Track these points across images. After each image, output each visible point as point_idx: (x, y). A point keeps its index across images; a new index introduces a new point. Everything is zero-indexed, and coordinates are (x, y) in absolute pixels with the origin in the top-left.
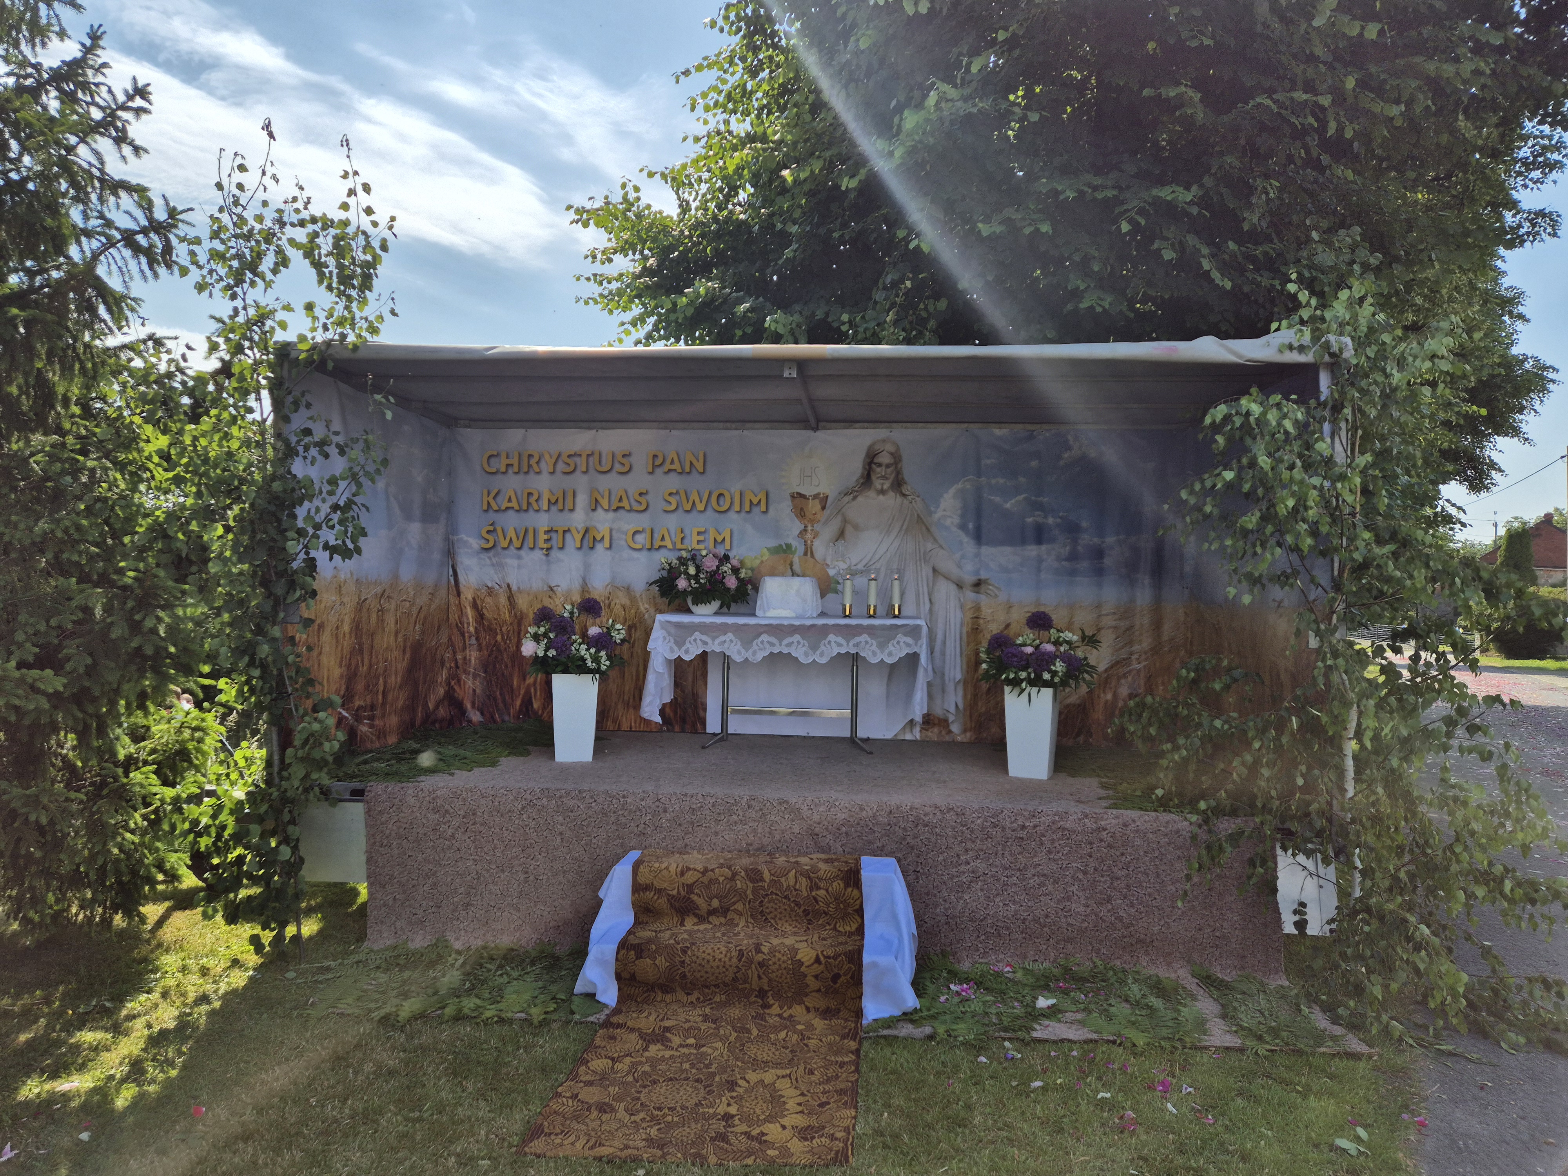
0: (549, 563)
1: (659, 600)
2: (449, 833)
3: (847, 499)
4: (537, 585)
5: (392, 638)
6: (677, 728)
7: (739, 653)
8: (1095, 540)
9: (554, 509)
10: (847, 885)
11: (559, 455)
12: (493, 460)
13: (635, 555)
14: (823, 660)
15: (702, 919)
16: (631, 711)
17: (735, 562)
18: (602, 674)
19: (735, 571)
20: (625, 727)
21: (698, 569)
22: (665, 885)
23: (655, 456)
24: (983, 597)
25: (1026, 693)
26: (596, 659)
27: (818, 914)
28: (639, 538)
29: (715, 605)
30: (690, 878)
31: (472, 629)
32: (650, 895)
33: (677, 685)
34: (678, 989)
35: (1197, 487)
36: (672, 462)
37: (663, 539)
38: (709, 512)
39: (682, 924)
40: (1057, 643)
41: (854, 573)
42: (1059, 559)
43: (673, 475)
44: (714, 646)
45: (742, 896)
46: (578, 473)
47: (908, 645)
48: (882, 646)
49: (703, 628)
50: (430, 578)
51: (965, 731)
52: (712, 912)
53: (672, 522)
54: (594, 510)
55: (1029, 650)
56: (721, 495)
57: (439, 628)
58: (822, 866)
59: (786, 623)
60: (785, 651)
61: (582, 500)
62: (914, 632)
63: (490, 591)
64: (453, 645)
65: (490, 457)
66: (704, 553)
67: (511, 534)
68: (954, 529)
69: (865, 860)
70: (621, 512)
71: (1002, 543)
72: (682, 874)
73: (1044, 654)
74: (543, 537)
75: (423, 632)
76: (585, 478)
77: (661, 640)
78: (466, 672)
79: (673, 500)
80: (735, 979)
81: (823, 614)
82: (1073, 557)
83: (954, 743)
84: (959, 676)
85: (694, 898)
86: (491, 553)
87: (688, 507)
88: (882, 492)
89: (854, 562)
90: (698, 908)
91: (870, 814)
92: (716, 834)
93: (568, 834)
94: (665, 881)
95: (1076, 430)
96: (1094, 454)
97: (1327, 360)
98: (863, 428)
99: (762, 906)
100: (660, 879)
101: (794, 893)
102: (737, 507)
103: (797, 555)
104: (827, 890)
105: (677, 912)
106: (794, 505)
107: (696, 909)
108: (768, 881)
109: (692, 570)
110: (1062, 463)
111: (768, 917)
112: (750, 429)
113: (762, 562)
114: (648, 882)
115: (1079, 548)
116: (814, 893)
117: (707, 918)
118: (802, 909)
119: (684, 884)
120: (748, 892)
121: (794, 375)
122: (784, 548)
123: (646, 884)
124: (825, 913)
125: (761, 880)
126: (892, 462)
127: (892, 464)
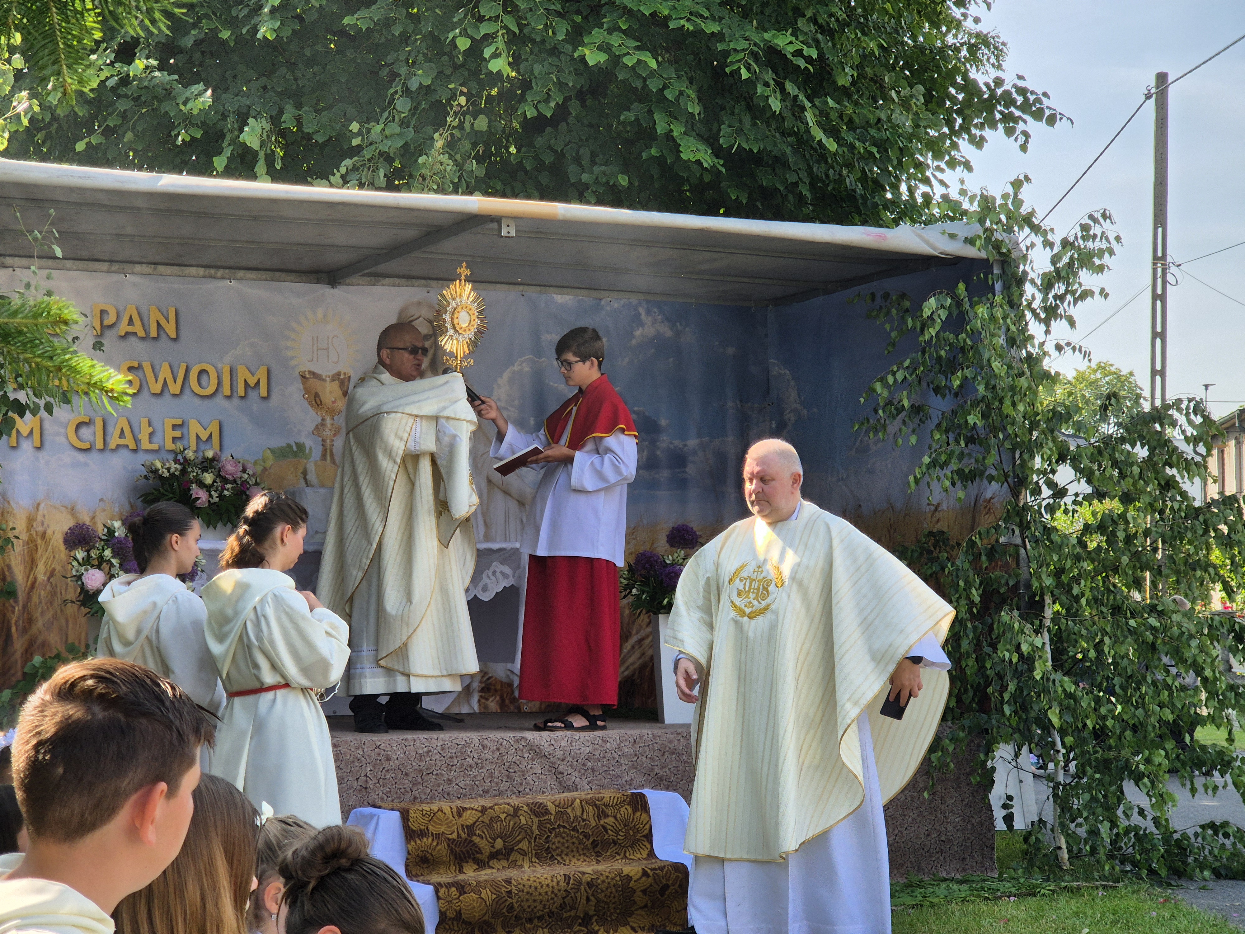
8: (676, 442)
10: (635, 811)
13: (81, 457)
15: (482, 865)
22: (442, 829)
27: (606, 844)
28: (85, 432)
30: (469, 818)
32: (427, 841)
36: (131, 322)
37: (122, 434)
38: (188, 396)
43: (132, 339)
52: (495, 855)
56: (202, 372)
62: (512, 558)
72: (460, 815)
79: (133, 377)
83: (522, 713)
85: (476, 839)
87: (157, 388)
90: (480, 851)
94: (441, 825)
95: (648, 301)
96: (669, 333)
97: (997, 257)
98: (394, 285)
99: (548, 842)
100: (435, 822)
101: (583, 824)
102: (227, 391)
103: (312, 459)
104: (615, 817)
105: (456, 858)
106: (305, 388)
107: (477, 853)
108: (554, 813)
109: (208, 478)
110: (634, 342)
111: (554, 854)
112: (241, 279)
113: (265, 469)
114: (422, 827)
115: (658, 452)
116: (602, 822)
117: (488, 863)
118: (591, 840)
119: (462, 826)
120: (534, 828)
121: (513, 234)
122: (295, 449)
123: (421, 830)
124: (615, 842)
125: (546, 813)
126: (431, 333)
127: (431, 336)
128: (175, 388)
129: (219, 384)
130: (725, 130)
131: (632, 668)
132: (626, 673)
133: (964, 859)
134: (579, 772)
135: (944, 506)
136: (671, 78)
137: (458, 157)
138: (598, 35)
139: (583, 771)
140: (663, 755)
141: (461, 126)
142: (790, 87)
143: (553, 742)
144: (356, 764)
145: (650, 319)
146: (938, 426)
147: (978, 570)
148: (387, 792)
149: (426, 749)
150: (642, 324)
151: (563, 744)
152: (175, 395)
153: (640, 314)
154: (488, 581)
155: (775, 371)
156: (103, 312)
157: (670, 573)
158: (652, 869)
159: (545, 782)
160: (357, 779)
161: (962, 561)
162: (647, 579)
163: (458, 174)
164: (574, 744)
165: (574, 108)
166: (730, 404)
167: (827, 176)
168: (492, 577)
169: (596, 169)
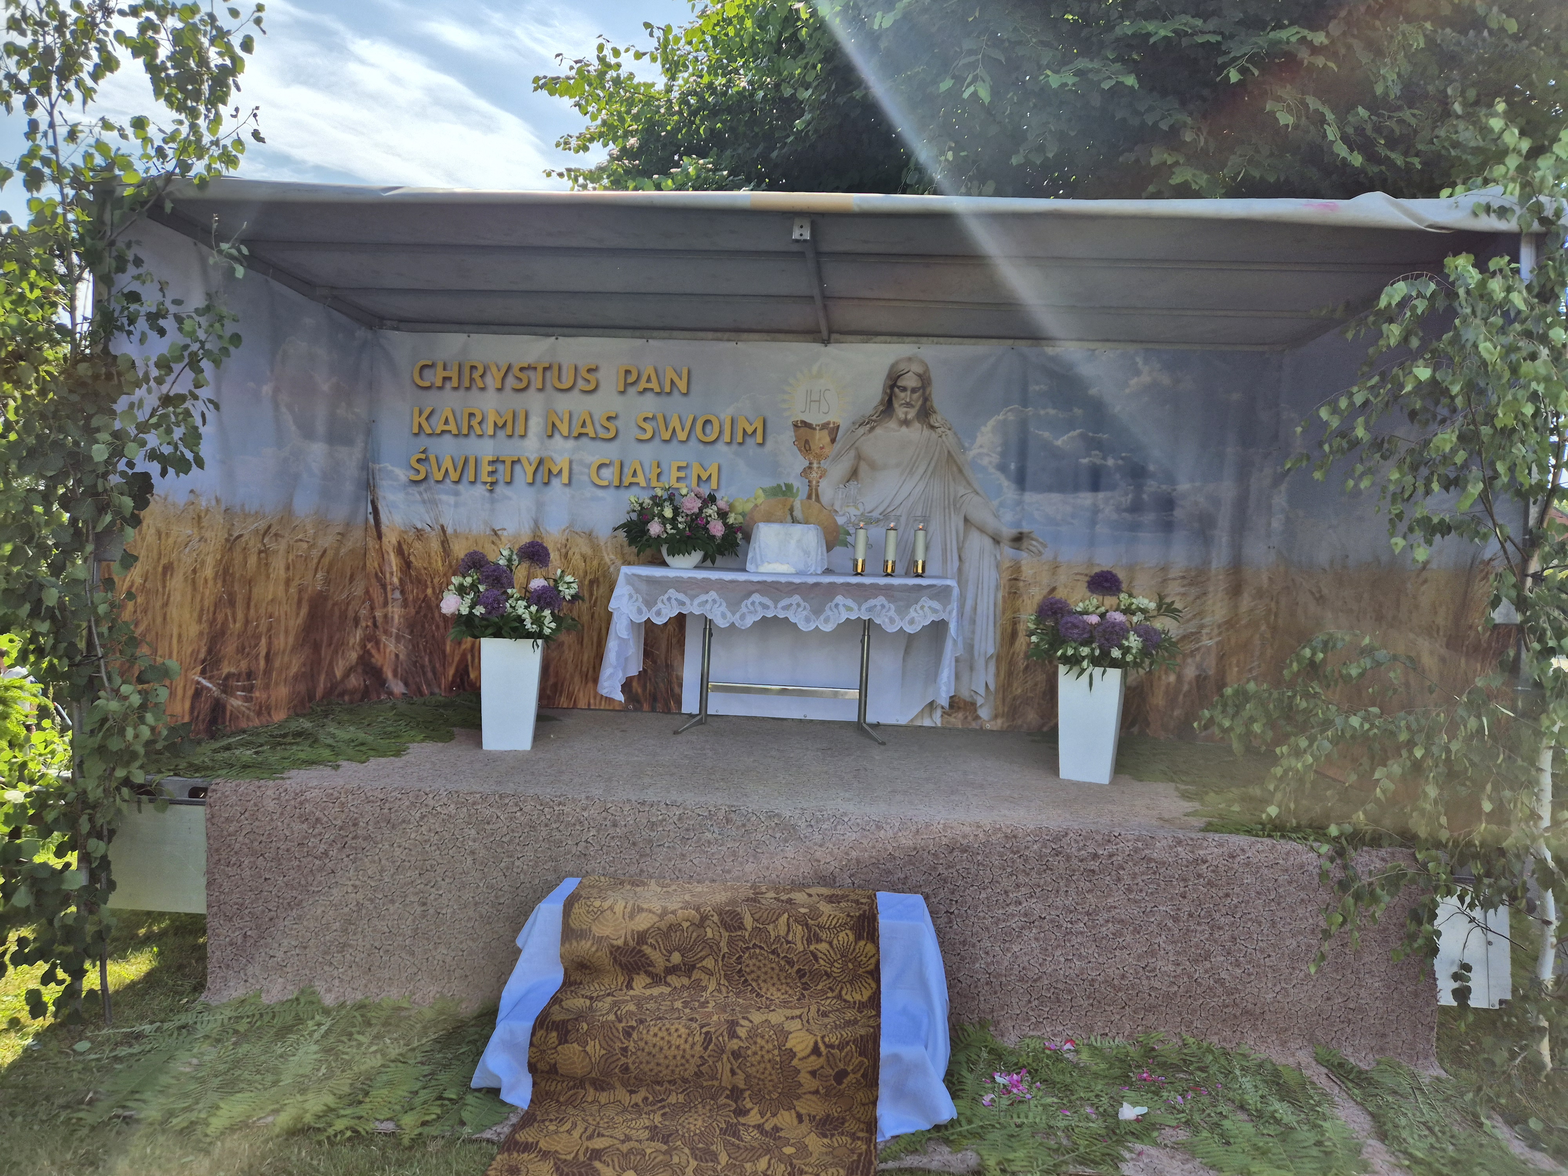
0: (493, 501)
1: (627, 550)
2: (322, 847)
3: (862, 430)
4: (478, 527)
5: (281, 587)
6: (646, 707)
7: (724, 616)
8: (1164, 487)
9: (501, 434)
10: (858, 938)
11: (509, 368)
12: (426, 372)
13: (600, 493)
14: (828, 628)
15: (657, 979)
16: (590, 685)
17: (722, 504)
18: (546, 638)
19: (723, 515)
20: (582, 704)
21: (676, 511)
22: (607, 932)
23: (628, 372)
24: (1024, 554)
25: (1086, 675)
26: (538, 620)
27: (817, 976)
28: (606, 473)
29: (696, 556)
30: (643, 922)
31: (396, 580)
32: (585, 945)
33: (647, 654)
34: (618, 1085)
35: (1343, 403)
36: (649, 380)
37: (635, 474)
38: (693, 442)
39: (629, 986)
40: (1128, 611)
41: (870, 521)
42: (1118, 509)
43: (649, 396)
44: (693, 608)
45: (713, 948)
46: (532, 390)
47: (935, 611)
48: (902, 611)
49: (680, 584)
50: (339, 513)
51: (996, 717)
52: (672, 970)
53: (647, 454)
54: (551, 436)
55: (1094, 619)
56: (707, 422)
57: (352, 578)
58: (826, 908)
59: (783, 580)
60: (781, 616)
61: (536, 424)
62: (941, 594)
63: (420, 534)
64: (371, 599)
65: (424, 367)
66: (684, 491)
67: (447, 463)
68: (992, 470)
69: (883, 897)
70: (584, 440)
71: (1050, 489)
72: (632, 917)
73: (1114, 625)
74: (486, 468)
75: (327, 581)
76: (540, 396)
77: (625, 599)
78: (386, 632)
79: (648, 426)
80: (698, 1074)
81: (828, 571)
82: (1136, 508)
83: (982, 731)
84: (991, 651)
85: (647, 949)
86: (422, 488)
87: (667, 436)
88: (906, 423)
89: (868, 509)
90: (651, 964)
91: (890, 833)
92: (683, 856)
93: (483, 852)
94: (607, 926)
95: (1146, 350)
96: (1167, 381)
98: (886, 343)
99: (740, 963)
100: (600, 922)
101: (786, 946)
102: (727, 438)
103: (799, 497)
104: (830, 943)
105: (623, 969)
106: (796, 436)
107: (649, 965)
108: (749, 928)
110: (1127, 391)
111: (749, 978)
112: (746, 340)
113: (756, 506)
114: (584, 927)
116: (812, 948)
117: (664, 978)
118: (795, 969)
119: (633, 931)
120: (722, 944)
122: (784, 489)
123: (581, 930)
124: (828, 975)
125: (741, 928)
126: (919, 385)
127: (919, 388)
128: (682, 436)
129: (721, 432)
145: (1147, 367)
146: (1401, 461)
150: (1138, 373)
153: (1136, 364)
155: (1285, 416)
166: (1230, 450)
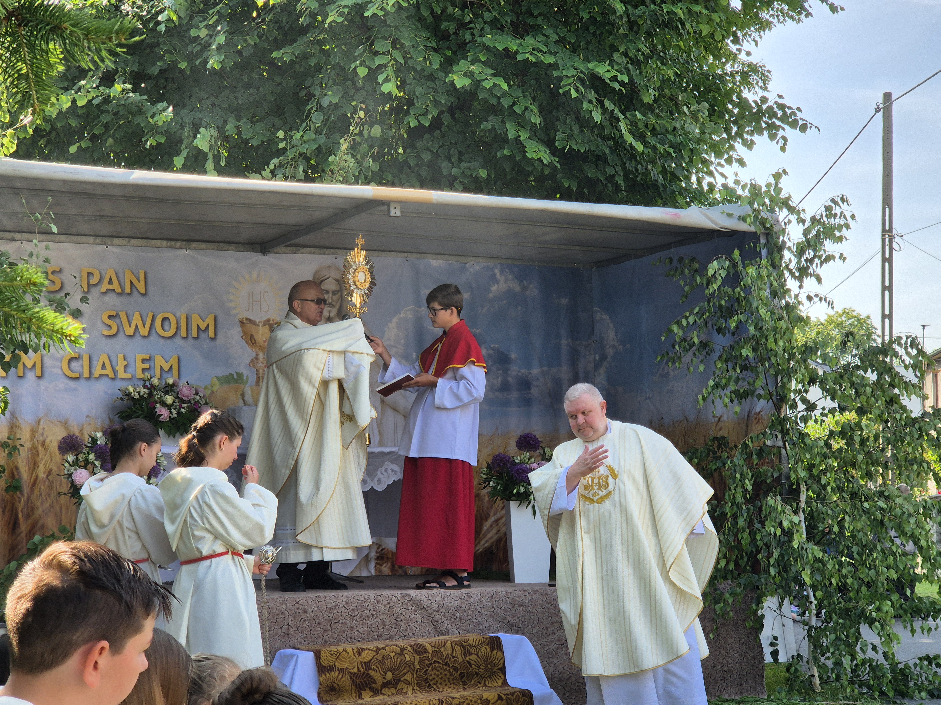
8: (523, 371)
13: (73, 384)
15: (376, 692)
21: (174, 398)
22: (346, 665)
25: (530, 506)
27: (471, 675)
28: (76, 366)
30: (366, 656)
32: (335, 674)
36: (110, 282)
37: (103, 366)
38: (154, 337)
39: (361, 698)
43: (111, 296)
52: (385, 685)
53: (113, 349)
72: (359, 654)
79: (112, 323)
85: (372, 673)
87: (130, 332)
92: (352, 628)
94: (345, 662)
95: (502, 265)
96: (517, 288)
97: (763, 231)
98: (310, 253)
99: (426, 674)
100: (340, 659)
101: (452, 660)
102: (184, 333)
103: (248, 384)
104: (477, 655)
105: (357, 688)
106: (243, 331)
107: (373, 683)
108: (431, 652)
109: (169, 399)
110: (491, 295)
111: (431, 683)
112: (194, 249)
113: (213, 392)
114: (331, 664)
115: (510, 379)
116: (467, 658)
117: (381, 690)
118: (459, 673)
119: (361, 662)
120: (415, 664)
121: (399, 214)
122: (235, 377)
123: (329, 666)
124: (477, 674)
125: (425, 652)
126: (338, 289)
127: (338, 291)
128: (144, 331)
129: (178, 328)
130: (559, 135)
131: (491, 541)
132: (486, 545)
133: (741, 685)
134: (450, 620)
135: (725, 418)
136: (519, 97)
137: (359, 156)
138: (463, 65)
139: (453, 620)
140: (513, 607)
141: (361, 133)
142: (608, 104)
143: (430, 598)
144: (281, 616)
145: (503, 277)
146: (720, 357)
147: (750, 466)
148: (305, 637)
149: (334, 604)
150: (497, 282)
151: (437, 599)
152: (144, 337)
153: (495, 274)
154: (382, 476)
155: (598, 316)
156: (90, 274)
157: (518, 470)
158: (505, 695)
159: (424, 628)
160: (281, 628)
161: (738, 459)
162: (501, 474)
163: (358, 170)
164: (446, 599)
165: (446, 119)
166: (564, 342)
167: (637, 170)
168: (385, 473)
169: (463, 165)
